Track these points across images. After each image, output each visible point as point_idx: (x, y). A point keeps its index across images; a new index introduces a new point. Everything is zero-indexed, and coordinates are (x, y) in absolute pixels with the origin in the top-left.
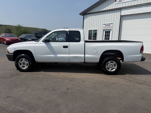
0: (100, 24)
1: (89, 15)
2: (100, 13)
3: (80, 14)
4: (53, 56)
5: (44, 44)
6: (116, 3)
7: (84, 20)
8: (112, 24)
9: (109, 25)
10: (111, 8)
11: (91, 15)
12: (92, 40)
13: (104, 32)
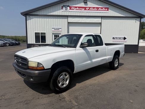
0: (48, 27)
1: (34, 17)
2: (47, 17)
3: (22, 14)
4: (89, 62)
5: (82, 51)
6: (62, 10)
7: (27, 21)
8: (61, 28)
9: (58, 29)
10: (59, 14)
11: (36, 17)
12: (41, 43)
13: (54, 36)
